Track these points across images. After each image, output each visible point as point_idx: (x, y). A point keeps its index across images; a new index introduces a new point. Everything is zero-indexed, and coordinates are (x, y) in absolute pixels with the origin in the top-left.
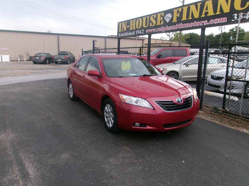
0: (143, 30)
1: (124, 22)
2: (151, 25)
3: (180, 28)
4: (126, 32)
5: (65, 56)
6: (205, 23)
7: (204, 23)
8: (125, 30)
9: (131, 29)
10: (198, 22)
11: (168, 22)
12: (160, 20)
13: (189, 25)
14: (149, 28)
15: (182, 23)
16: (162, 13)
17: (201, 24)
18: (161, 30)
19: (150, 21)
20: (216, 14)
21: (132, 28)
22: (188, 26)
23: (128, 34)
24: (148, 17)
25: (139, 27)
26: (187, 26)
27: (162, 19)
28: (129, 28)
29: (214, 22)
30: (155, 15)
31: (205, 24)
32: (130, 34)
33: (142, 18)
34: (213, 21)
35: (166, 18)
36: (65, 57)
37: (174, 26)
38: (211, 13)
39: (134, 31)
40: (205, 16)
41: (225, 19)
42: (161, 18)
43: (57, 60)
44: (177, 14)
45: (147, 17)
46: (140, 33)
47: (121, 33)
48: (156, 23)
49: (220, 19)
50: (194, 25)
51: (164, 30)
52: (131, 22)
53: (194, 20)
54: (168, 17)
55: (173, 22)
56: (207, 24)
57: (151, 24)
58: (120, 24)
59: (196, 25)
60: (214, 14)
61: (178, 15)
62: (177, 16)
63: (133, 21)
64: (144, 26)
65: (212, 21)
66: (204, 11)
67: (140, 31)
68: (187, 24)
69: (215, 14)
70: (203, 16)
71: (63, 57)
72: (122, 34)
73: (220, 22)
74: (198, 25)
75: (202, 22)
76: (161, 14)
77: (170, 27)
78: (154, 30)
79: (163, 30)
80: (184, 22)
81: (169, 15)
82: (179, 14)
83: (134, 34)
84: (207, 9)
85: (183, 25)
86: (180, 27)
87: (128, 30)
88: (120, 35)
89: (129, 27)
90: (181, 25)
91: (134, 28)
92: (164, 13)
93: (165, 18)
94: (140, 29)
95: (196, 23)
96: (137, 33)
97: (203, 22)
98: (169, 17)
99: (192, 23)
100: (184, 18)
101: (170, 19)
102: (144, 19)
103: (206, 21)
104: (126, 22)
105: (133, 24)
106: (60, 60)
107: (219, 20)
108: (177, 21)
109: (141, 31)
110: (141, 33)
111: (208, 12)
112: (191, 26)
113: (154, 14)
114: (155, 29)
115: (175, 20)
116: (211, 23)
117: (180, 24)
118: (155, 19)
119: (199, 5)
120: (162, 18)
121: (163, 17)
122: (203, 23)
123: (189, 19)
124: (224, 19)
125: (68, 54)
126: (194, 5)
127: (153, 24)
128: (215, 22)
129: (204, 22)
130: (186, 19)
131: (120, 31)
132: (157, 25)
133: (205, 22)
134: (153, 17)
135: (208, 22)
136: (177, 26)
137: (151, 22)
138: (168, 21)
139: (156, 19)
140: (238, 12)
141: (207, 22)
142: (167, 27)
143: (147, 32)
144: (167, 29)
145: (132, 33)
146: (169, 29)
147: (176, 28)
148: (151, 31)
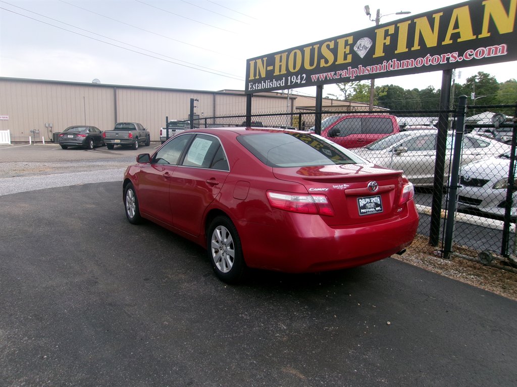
0: (304, 75)
1: (261, 58)
2: (323, 64)
3: (392, 69)
4: (264, 80)
5: (130, 132)
6: (454, 57)
7: (451, 58)
8: (263, 75)
9: (277, 73)
10: (436, 56)
11: (362, 56)
12: (345, 52)
13: (414, 63)
14: (319, 70)
15: (396, 59)
16: (348, 38)
17: (443, 61)
18: (347, 76)
19: (321, 56)
20: (480, 36)
21: (280, 71)
22: (412, 65)
23: (270, 85)
24: (316, 47)
25: (294, 68)
26: (407, 66)
27: (348, 52)
28: (273, 71)
29: (474, 56)
30: (333, 42)
31: (452, 60)
32: (275, 84)
33: (301, 48)
34: (471, 52)
35: (358, 48)
36: (130, 135)
37: (378, 66)
39: (284, 78)
40: (451, 42)
41: (503, 47)
42: (345, 48)
43: (112, 142)
44: (385, 39)
45: (313, 47)
46: (297, 81)
47: (255, 81)
48: (336, 60)
49: (490, 49)
50: (427, 64)
51: (355, 75)
52: (277, 57)
53: (424, 51)
54: (362, 46)
55: (374, 56)
56: (458, 59)
57: (322, 61)
58: (252, 63)
59: (431, 63)
60: (475, 37)
61: (388, 42)
62: (385, 44)
63: (281, 57)
64: (307, 66)
65: (470, 54)
66: (450, 31)
67: (297, 77)
68: (410, 61)
69: (477, 37)
70: (447, 41)
71: (125, 134)
72: (257, 85)
73: (489, 54)
74: (435, 63)
75: (444, 57)
76: (345, 39)
77: (368, 68)
78: (330, 75)
79: (351, 75)
80: (402, 57)
81: (366, 42)
82: (388, 38)
83: (284, 85)
84: (456, 26)
85: (398, 63)
86: (391, 67)
87: (270, 76)
88: (252, 87)
89: (272, 68)
90: (394, 63)
91: (284, 71)
92: (352, 37)
93: (355, 49)
94: (296, 74)
95: (431, 58)
96: (291, 82)
97: (448, 55)
98: (364, 46)
99: (420, 59)
100: (402, 47)
101: (368, 49)
102: (307, 51)
103: (456, 54)
104: (265, 59)
105: (281, 61)
106: (119, 141)
107: (486, 50)
108: (383, 54)
109: (299, 77)
110: (299, 81)
111: (459, 33)
112: (419, 66)
113: (330, 40)
114: (333, 73)
115: (379, 53)
116: (466, 57)
117: (392, 62)
118: (331, 50)
119: (437, 17)
120: (348, 47)
121: (352, 46)
122: (448, 59)
123: (413, 49)
124: (500, 47)
125: (135, 129)
126: (426, 17)
127: (327, 61)
128: (477, 56)
129: (450, 55)
130: (407, 50)
131: (252, 77)
132: (336, 63)
133: (452, 56)
134: (328, 46)
135: (460, 55)
136: (384, 65)
137: (323, 57)
138: (362, 54)
139: (335, 51)
141: (457, 56)
142: (360, 68)
143: (313, 79)
144: (360, 73)
145: (280, 82)
146: (366, 73)
147: (382, 71)
148: (323, 77)
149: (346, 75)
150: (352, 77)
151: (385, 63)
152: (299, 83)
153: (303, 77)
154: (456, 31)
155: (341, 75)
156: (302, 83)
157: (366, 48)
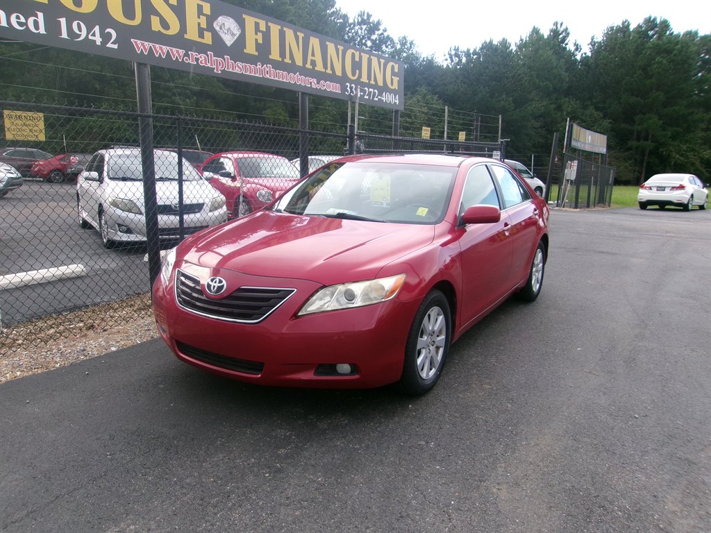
0: (115, 32)
2: (156, 25)
3: (268, 76)
6: (314, 83)
10: (303, 77)
11: (229, 43)
12: (199, 24)
15: (271, 66)
16: (201, 3)
17: (308, 84)
18: (209, 65)
20: (327, 71)
22: (286, 80)
25: (77, 3)
26: (282, 79)
27: (203, 25)
29: (325, 87)
31: (314, 86)
35: (221, 28)
37: (253, 66)
38: (320, 67)
40: (311, 67)
41: (338, 86)
42: (199, 17)
46: (92, 38)
48: (184, 29)
49: (333, 85)
51: (220, 68)
53: (291, 68)
54: (227, 27)
55: (245, 51)
56: (318, 87)
57: (155, 19)
60: (324, 70)
61: (260, 37)
62: (256, 40)
64: (119, 16)
66: (310, 58)
68: (284, 73)
70: (309, 65)
73: (333, 89)
74: (303, 84)
75: (308, 80)
77: (239, 64)
78: (177, 53)
79: (215, 67)
80: (278, 65)
81: (231, 25)
83: (42, 30)
84: (313, 55)
85: (274, 71)
86: (267, 73)
90: (269, 70)
93: (216, 26)
95: (300, 77)
96: (73, 33)
97: (310, 80)
98: (229, 28)
99: (292, 75)
100: (275, 55)
101: (236, 37)
108: (256, 54)
109: (97, 29)
110: (97, 40)
111: (315, 61)
114: (182, 52)
115: (250, 49)
116: (322, 87)
117: (267, 67)
119: (300, 36)
120: (204, 19)
121: (210, 19)
122: (311, 83)
123: (285, 60)
126: (292, 31)
127: (165, 25)
128: (327, 87)
129: (312, 80)
130: (281, 59)
132: (185, 36)
135: (318, 83)
136: (260, 69)
137: (156, 12)
138: (229, 40)
140: (351, 82)
142: (228, 61)
143: (139, 48)
144: (228, 68)
145: (23, 20)
146: (237, 70)
147: (257, 75)
148: (164, 54)
149: (206, 63)
150: (217, 70)
151: (259, 66)
152: (98, 43)
153: (110, 35)
154: (313, 58)
155: (197, 60)
156: (107, 46)
157: (233, 35)
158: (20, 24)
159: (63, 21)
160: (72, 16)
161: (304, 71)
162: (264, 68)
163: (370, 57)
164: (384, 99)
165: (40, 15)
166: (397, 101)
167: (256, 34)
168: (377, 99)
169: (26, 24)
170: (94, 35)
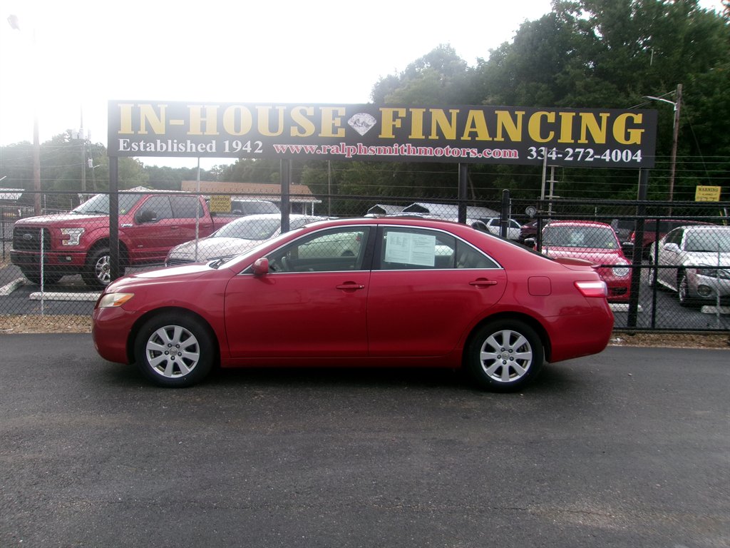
0: (261, 143)
2: (294, 133)
3: (406, 154)
7: (471, 153)
10: (456, 149)
11: (363, 133)
12: (334, 124)
15: (410, 144)
16: (338, 109)
17: (465, 155)
18: (340, 153)
19: (292, 123)
20: (495, 139)
22: (432, 154)
23: (178, 148)
25: (237, 131)
26: (427, 154)
27: (340, 125)
29: (492, 155)
31: (472, 156)
32: (192, 148)
34: (490, 151)
35: (355, 123)
37: (387, 148)
38: (483, 135)
40: (470, 138)
41: (515, 152)
42: (334, 119)
46: (243, 149)
48: (318, 131)
49: (505, 152)
50: (448, 154)
51: (352, 152)
53: (442, 142)
54: (361, 121)
55: (380, 137)
56: (478, 155)
57: (294, 129)
59: (451, 154)
60: (491, 139)
61: (398, 124)
62: (394, 126)
64: (265, 132)
66: (468, 129)
67: (244, 144)
68: (428, 149)
69: (493, 139)
70: (465, 137)
72: (143, 143)
73: (505, 156)
74: (455, 155)
75: (465, 151)
76: (334, 109)
77: (373, 147)
78: (311, 148)
79: (346, 153)
80: (417, 143)
81: (366, 119)
82: (399, 121)
83: (214, 151)
84: (473, 126)
86: (405, 151)
89: (183, 123)
90: (409, 149)
91: (212, 132)
92: (345, 108)
93: (350, 123)
94: (244, 139)
95: (450, 150)
96: (232, 149)
97: (468, 150)
98: (364, 122)
99: (439, 149)
100: (417, 133)
101: (370, 128)
107: (502, 152)
108: (393, 137)
109: (249, 143)
110: (248, 149)
111: (476, 132)
112: (439, 155)
114: (315, 147)
115: (387, 134)
116: (485, 155)
117: (405, 146)
118: (310, 118)
119: (454, 113)
120: (339, 119)
121: (344, 119)
122: (468, 154)
123: (429, 137)
124: (513, 152)
126: (442, 110)
127: (302, 130)
130: (423, 137)
132: (320, 135)
134: (303, 112)
135: (481, 152)
136: (396, 149)
137: (297, 125)
138: (362, 131)
139: (316, 120)
140: (538, 145)
141: (476, 152)
142: (360, 147)
143: (278, 150)
144: (360, 152)
145: (204, 146)
146: (370, 153)
147: (393, 154)
148: (298, 150)
149: (337, 152)
150: (349, 155)
151: (396, 146)
152: (249, 151)
153: (258, 145)
154: (473, 130)
155: (329, 150)
156: (255, 152)
157: (368, 126)
158: (202, 149)
159: (227, 143)
160: (232, 139)
161: (457, 143)
162: (402, 148)
163: (577, 114)
164: (607, 159)
165: (214, 142)
166: (639, 159)
167: (394, 120)
168: (592, 159)
169: (206, 148)
170: (246, 147)
